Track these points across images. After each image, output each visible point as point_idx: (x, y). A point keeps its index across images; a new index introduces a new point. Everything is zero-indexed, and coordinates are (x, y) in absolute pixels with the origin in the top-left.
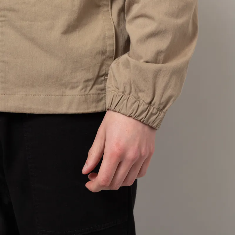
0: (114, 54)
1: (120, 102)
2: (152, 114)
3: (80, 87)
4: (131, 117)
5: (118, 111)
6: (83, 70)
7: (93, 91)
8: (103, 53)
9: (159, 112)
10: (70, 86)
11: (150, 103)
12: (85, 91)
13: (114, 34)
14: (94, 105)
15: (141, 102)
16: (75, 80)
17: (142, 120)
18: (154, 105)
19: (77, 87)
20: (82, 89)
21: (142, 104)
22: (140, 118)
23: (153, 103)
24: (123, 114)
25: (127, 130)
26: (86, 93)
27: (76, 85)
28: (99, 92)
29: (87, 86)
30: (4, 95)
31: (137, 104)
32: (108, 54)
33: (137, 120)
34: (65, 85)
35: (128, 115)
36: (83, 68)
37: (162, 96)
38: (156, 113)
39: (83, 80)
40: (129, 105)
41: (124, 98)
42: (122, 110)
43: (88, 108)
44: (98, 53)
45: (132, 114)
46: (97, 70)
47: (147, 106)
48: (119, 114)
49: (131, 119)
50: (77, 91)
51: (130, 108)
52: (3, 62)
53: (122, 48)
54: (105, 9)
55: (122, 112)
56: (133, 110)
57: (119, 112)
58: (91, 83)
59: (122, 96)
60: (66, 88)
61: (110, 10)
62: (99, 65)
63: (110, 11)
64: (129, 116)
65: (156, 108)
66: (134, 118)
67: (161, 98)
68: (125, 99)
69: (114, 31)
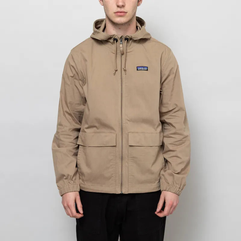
15: (177, 188)
64: (174, 193)
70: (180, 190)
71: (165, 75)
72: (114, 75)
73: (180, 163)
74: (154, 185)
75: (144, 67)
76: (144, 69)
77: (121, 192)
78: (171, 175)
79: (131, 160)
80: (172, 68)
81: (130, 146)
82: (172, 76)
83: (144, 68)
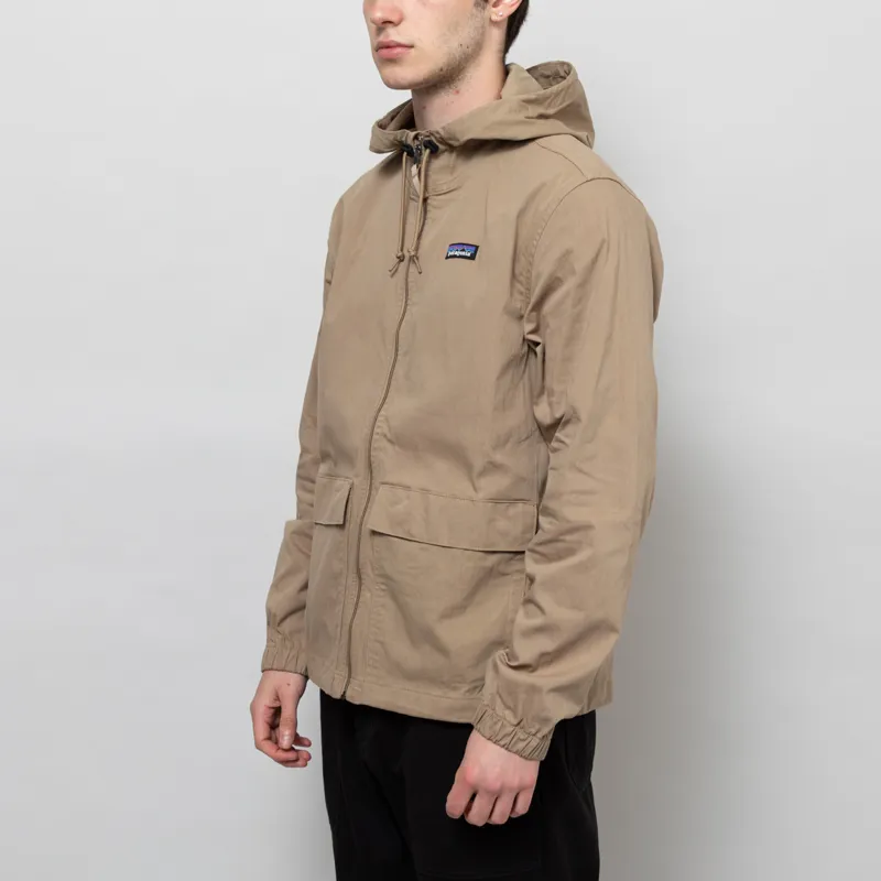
71: (538, 276)
72: (392, 276)
73: (540, 630)
74: (453, 694)
75: (462, 246)
76: (463, 253)
77: (344, 693)
79: (381, 584)
80: (568, 253)
81: (374, 533)
82: (569, 285)
83: (463, 250)
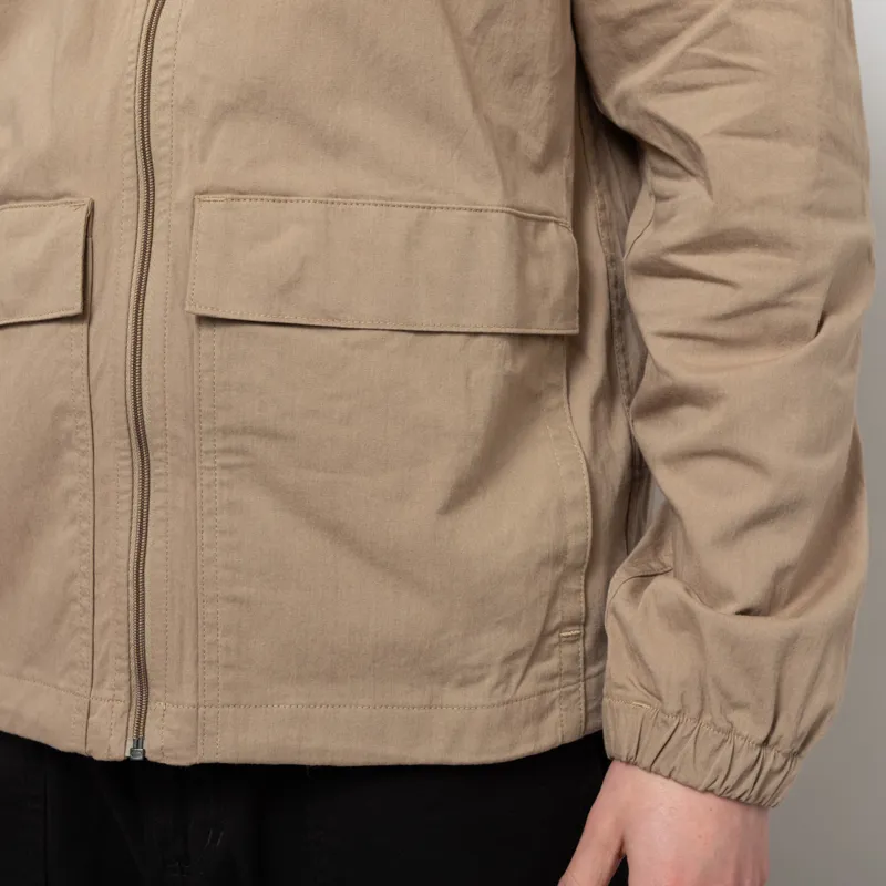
0: (588, 554)
1: (670, 743)
2: (772, 773)
3: (490, 681)
4: (712, 791)
5: (667, 774)
6: (499, 622)
7: (528, 686)
8: (557, 558)
9: (789, 763)
10: (459, 677)
11: (766, 742)
12: (505, 691)
13: (588, 489)
14: (529, 730)
15: (739, 742)
16: (474, 659)
17: (744, 798)
18: (777, 744)
19: (481, 678)
20: (497, 685)
21: (741, 748)
22: (738, 792)
23: (772, 741)
24: (685, 784)
25: (700, 837)
26: (508, 696)
27: (478, 673)
28: (542, 686)
29: (509, 675)
30: (232, 709)
31: (726, 751)
32: (570, 558)
33: (728, 798)
34: (440, 676)
35: (701, 788)
36: (500, 618)
37: (802, 715)
38: (782, 768)
39: (499, 658)
40: (702, 756)
41: (682, 732)
42: (679, 771)
43: (513, 746)
44: (543, 563)
45: (716, 783)
46: (541, 617)
47: (758, 749)
48: (670, 783)
49: (710, 800)
50: (477, 695)
51: (707, 764)
52: (234, 600)
53: (608, 524)
54: (553, 401)
55: (682, 777)
56: (719, 771)
57: (669, 777)
58: (522, 661)
59: (675, 725)
60: (443, 683)
61: (565, 399)
62: (546, 599)
63: (566, 406)
64: (706, 791)
65: (784, 755)
66: (720, 796)
67: (799, 723)
68: (689, 736)
69: (586, 478)
70: (772, 759)
77: (138, 742)
78: (683, 620)
79: (227, 451)
